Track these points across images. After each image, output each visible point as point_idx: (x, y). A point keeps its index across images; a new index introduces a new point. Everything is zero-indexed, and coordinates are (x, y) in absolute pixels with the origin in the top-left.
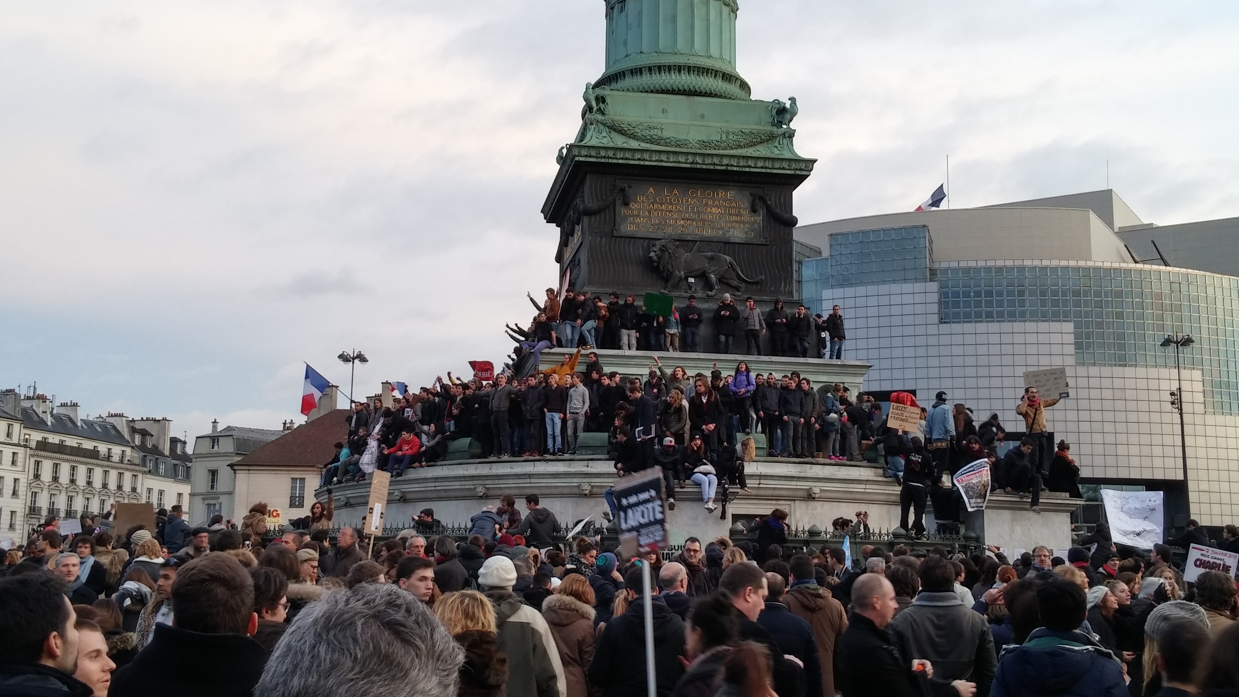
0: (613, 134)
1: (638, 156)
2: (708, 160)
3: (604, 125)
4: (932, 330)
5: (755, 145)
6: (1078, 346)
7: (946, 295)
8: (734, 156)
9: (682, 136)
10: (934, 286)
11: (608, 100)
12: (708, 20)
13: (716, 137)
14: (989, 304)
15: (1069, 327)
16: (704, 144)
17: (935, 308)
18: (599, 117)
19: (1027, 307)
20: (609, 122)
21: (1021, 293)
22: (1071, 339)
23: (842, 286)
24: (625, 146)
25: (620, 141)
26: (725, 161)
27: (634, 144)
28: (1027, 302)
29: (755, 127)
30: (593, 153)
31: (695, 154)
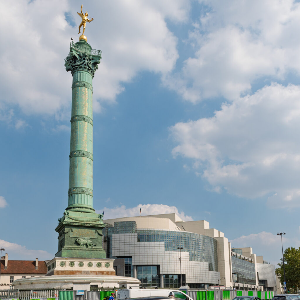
0: (70, 219)
1: (74, 223)
2: (87, 224)
3: (68, 217)
4: (136, 243)
5: (95, 221)
6: (165, 247)
7: (139, 236)
8: (92, 224)
9: (83, 220)
10: (136, 234)
11: (69, 213)
12: (88, 199)
13: (89, 220)
14: (148, 238)
15: (163, 243)
16: (87, 221)
17: (136, 239)
18: (67, 216)
19: (156, 239)
20: (69, 217)
21: (154, 236)
22: (164, 246)
23: (117, 233)
24: (72, 221)
25: (71, 221)
26: (90, 225)
27: (74, 221)
28: (156, 238)
29: (96, 218)
30: (66, 223)
31: (85, 223)
